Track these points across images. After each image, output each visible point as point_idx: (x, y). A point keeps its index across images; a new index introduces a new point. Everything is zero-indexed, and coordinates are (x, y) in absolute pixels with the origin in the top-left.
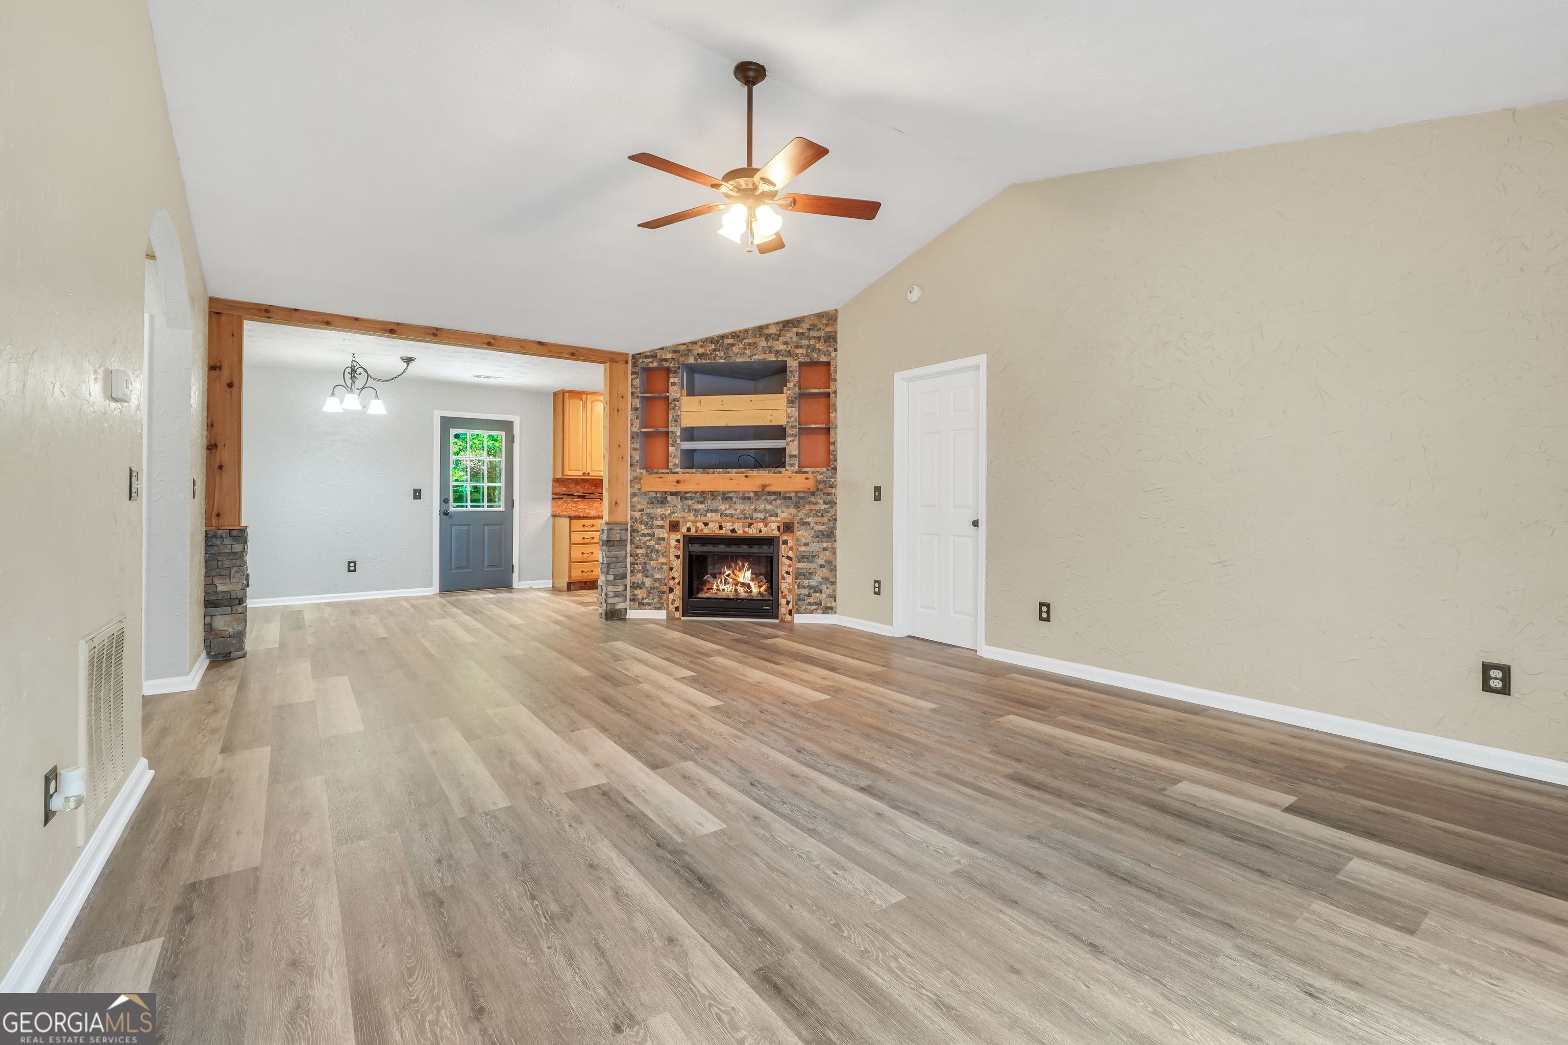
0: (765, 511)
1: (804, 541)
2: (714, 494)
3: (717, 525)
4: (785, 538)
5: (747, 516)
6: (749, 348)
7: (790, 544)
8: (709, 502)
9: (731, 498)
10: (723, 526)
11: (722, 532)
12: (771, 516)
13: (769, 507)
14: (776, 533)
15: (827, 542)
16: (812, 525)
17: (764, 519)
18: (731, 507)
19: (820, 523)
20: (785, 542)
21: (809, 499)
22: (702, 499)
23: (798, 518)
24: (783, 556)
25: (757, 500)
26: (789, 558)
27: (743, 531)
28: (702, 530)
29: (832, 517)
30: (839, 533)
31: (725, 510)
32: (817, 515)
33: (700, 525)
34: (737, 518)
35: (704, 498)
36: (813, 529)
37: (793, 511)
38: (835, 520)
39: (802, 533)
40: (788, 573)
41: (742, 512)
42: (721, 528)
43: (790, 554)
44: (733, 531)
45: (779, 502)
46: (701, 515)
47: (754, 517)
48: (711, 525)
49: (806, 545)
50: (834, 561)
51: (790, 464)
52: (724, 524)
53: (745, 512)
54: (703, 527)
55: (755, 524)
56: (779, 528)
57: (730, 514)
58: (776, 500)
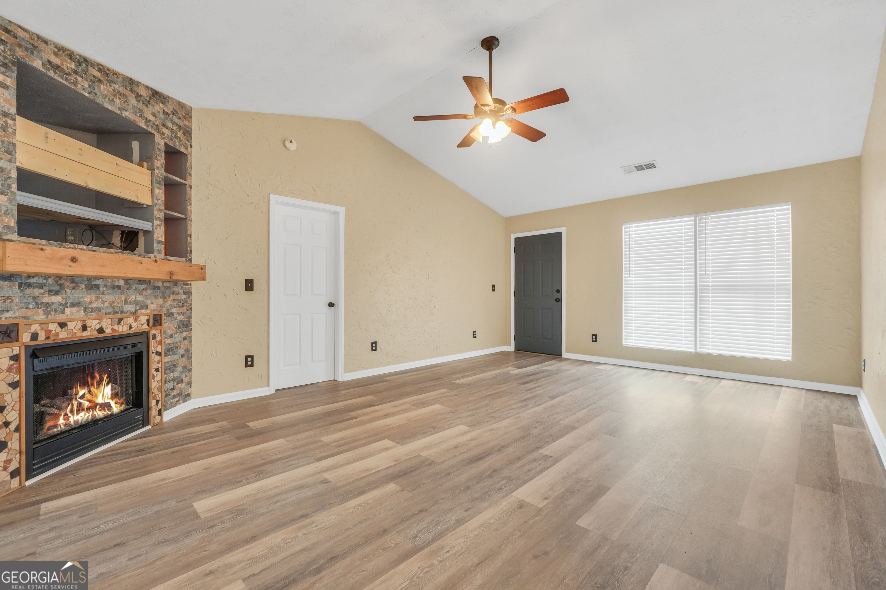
0: (136, 302)
1: (170, 333)
2: (73, 279)
3: (79, 325)
4: (153, 332)
5: (117, 310)
6: (120, 99)
7: (158, 338)
8: (69, 291)
9: (97, 287)
10: (88, 325)
11: (87, 334)
12: (142, 308)
13: (140, 298)
14: (145, 327)
15: (186, 331)
16: (175, 315)
17: (135, 312)
18: (98, 298)
19: (181, 313)
20: (154, 337)
21: (173, 289)
22: (57, 288)
23: (164, 309)
24: (153, 353)
25: (128, 289)
26: (158, 354)
27: (113, 329)
28: (57, 334)
29: (189, 306)
30: (193, 321)
31: (91, 302)
32: (179, 305)
33: (53, 327)
34: (106, 314)
35: (61, 285)
36: (176, 320)
37: (160, 301)
38: (191, 309)
39: (168, 325)
40: (157, 370)
41: (111, 305)
42: (84, 328)
43: (159, 349)
44: (101, 330)
45: (149, 291)
46: (56, 311)
47: (125, 310)
48: (71, 325)
49: (172, 336)
50: (190, 348)
51: (158, 250)
52: (88, 323)
53: (115, 304)
54: (59, 329)
55: (125, 320)
56: (148, 321)
57: (97, 308)
58: (146, 289)
